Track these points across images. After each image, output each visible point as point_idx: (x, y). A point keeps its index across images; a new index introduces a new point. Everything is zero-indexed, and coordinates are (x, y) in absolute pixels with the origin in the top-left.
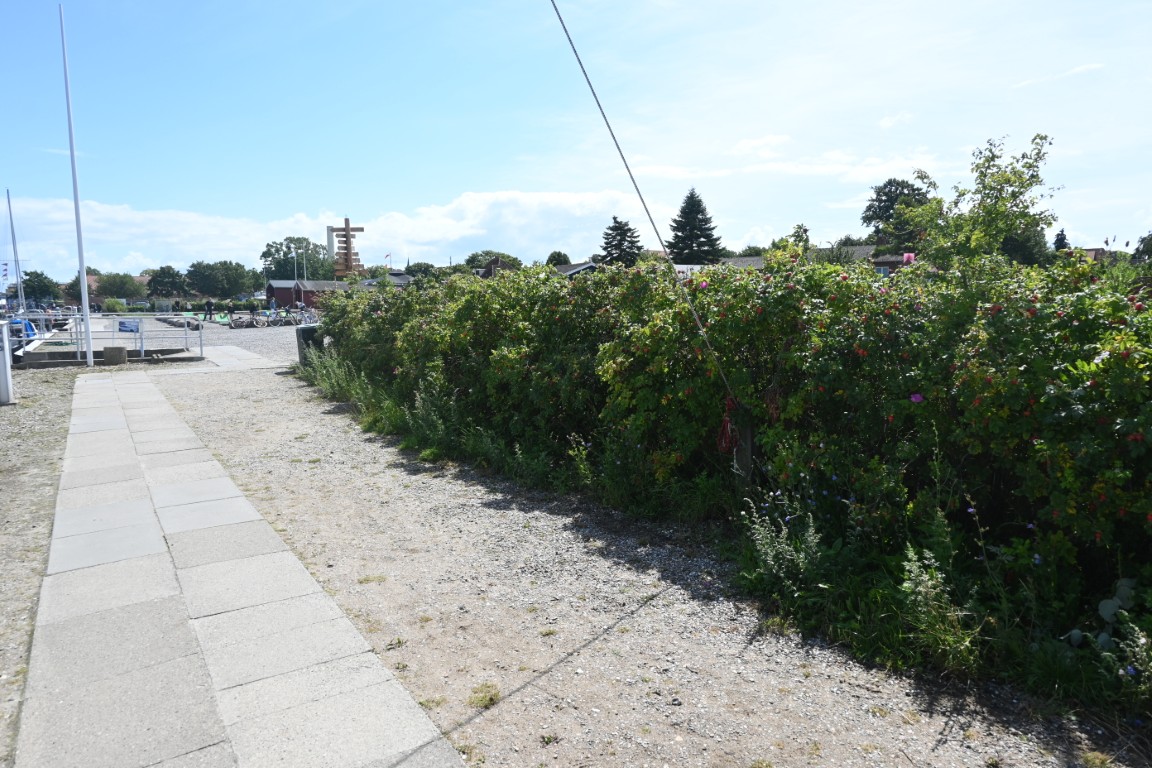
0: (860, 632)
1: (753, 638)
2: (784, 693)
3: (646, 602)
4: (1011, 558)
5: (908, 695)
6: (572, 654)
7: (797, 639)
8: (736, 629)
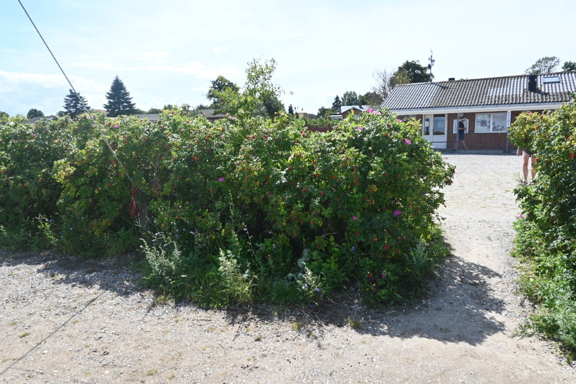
0: (202, 294)
1: (150, 309)
2: (165, 333)
3: (89, 304)
4: (264, 248)
5: (223, 318)
6: (40, 343)
7: (173, 304)
8: (141, 307)
